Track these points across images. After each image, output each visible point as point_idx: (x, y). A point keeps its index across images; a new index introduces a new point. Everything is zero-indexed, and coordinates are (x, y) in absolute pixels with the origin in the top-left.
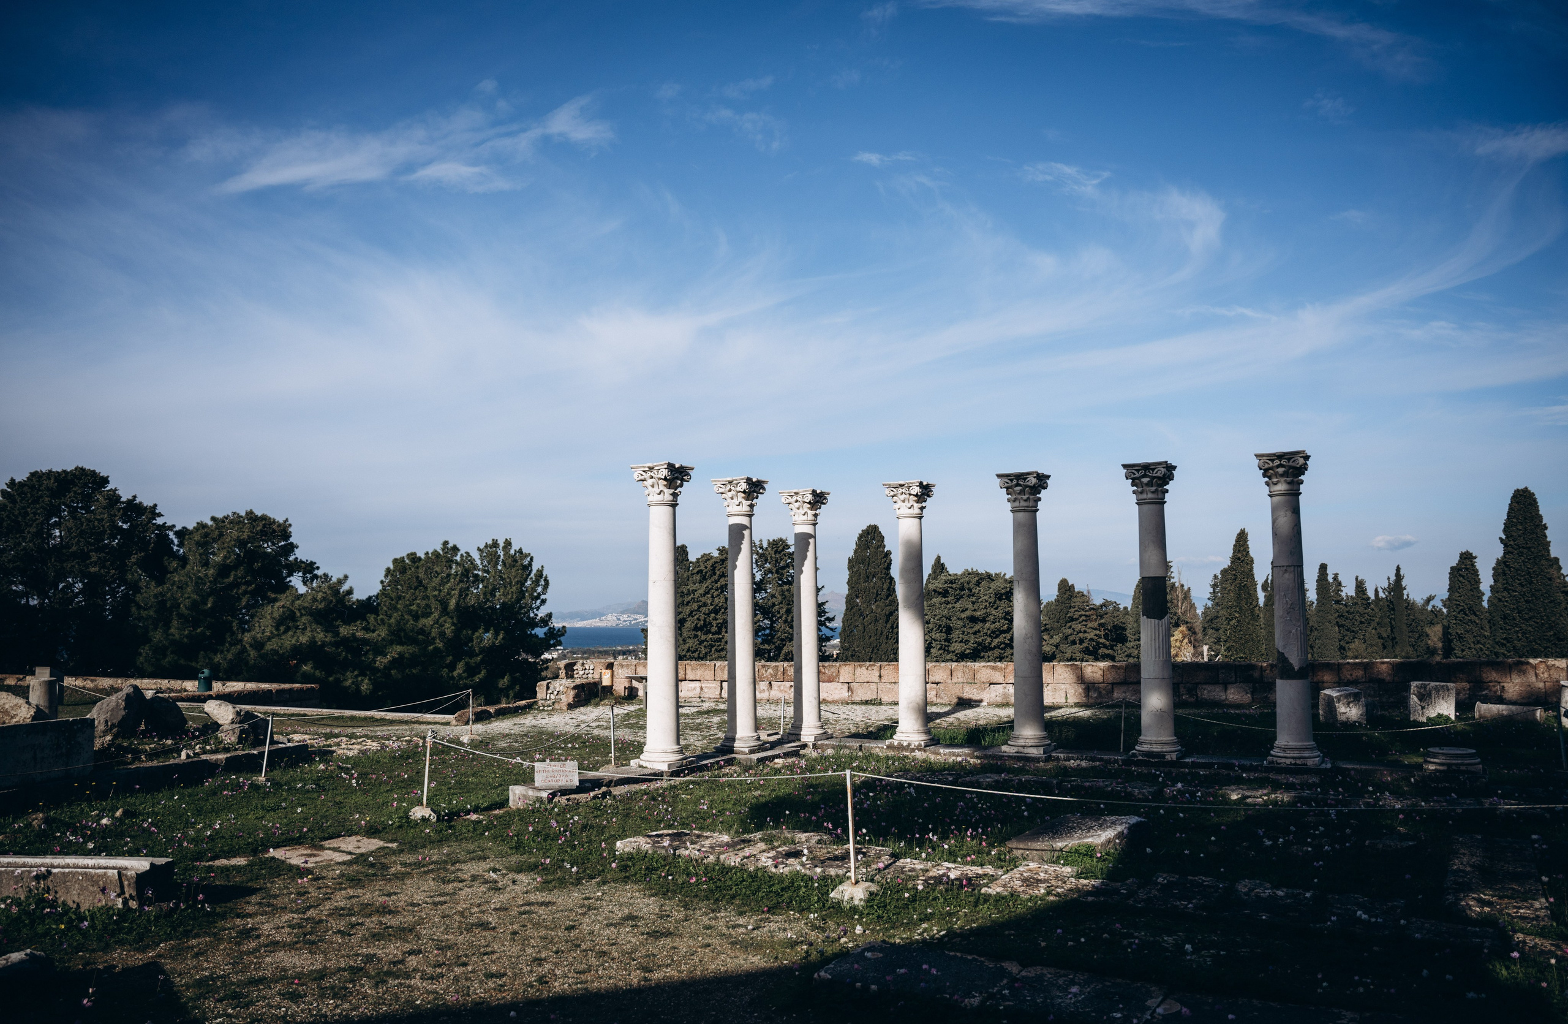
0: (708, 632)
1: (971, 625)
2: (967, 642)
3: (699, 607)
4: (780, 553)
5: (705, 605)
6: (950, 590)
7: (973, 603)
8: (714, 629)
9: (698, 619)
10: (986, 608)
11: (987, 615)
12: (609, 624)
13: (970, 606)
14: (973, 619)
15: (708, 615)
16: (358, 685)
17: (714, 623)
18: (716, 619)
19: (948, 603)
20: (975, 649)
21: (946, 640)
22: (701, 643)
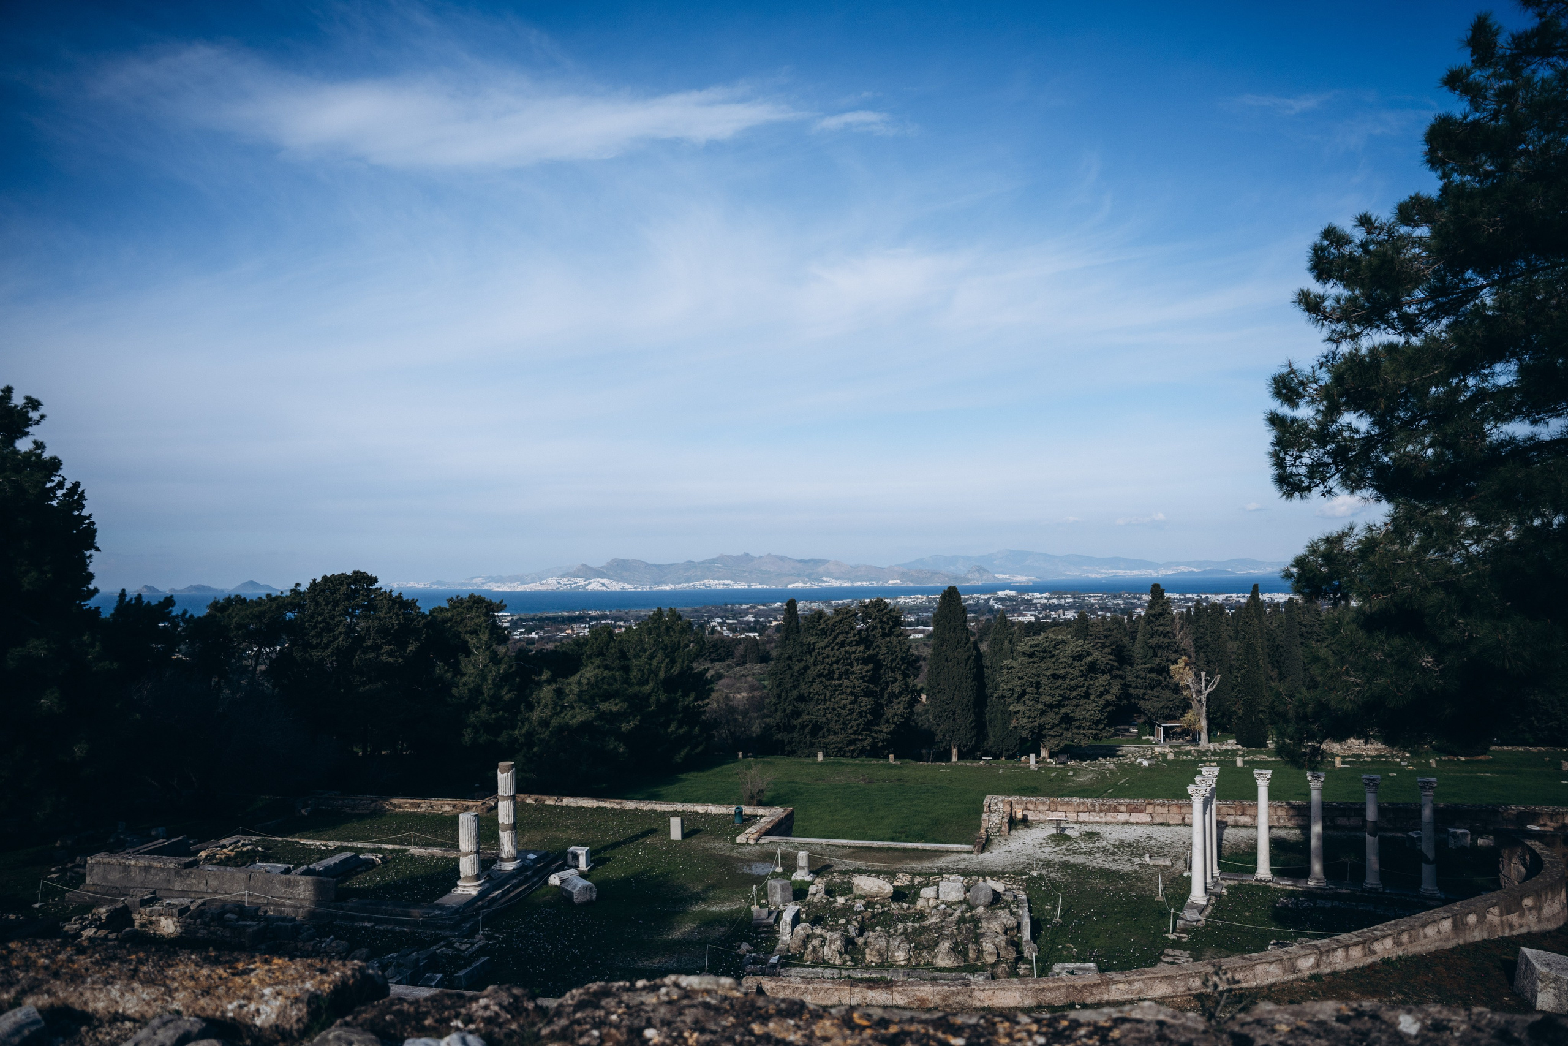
0: (833, 679)
1: (1054, 681)
2: (1053, 696)
3: (824, 658)
4: (882, 611)
5: (828, 657)
6: (1037, 653)
7: (1054, 663)
8: (836, 676)
9: (824, 669)
10: (1065, 668)
11: (1067, 673)
12: (550, 588)
13: (1052, 666)
14: (1055, 676)
15: (831, 665)
16: (615, 748)
17: (837, 672)
18: (838, 669)
19: (1034, 662)
20: (1060, 701)
21: (1036, 694)
22: (826, 687)
